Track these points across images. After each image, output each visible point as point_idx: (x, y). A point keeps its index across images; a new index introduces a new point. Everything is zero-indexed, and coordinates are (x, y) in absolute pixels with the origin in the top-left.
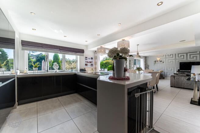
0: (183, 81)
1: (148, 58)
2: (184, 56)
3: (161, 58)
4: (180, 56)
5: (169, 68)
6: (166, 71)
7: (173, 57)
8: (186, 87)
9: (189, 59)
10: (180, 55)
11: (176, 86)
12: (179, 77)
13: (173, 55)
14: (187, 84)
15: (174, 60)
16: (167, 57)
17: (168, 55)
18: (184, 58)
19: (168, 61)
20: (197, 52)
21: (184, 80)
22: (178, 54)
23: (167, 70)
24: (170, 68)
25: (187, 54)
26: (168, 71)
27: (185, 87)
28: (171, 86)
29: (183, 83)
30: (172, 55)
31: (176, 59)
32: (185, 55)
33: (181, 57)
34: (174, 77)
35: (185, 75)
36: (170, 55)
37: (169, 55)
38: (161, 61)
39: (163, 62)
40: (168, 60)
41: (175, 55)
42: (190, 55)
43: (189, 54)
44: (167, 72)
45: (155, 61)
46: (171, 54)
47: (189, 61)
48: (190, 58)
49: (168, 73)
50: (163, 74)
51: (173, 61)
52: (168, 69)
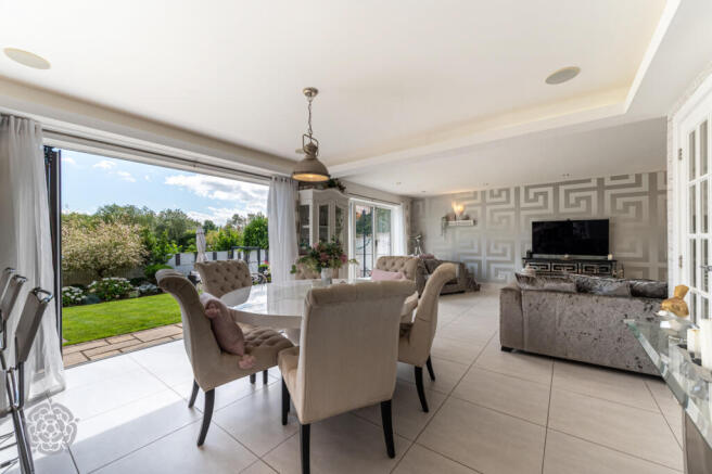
0: (560, 319)
1: (420, 204)
2: (545, 194)
3: (467, 203)
4: (531, 196)
5: (496, 247)
6: (484, 258)
7: (508, 202)
8: (576, 357)
9: (562, 209)
10: (532, 192)
11: (526, 349)
12: (544, 295)
13: (508, 190)
14: (579, 338)
15: (512, 214)
16: (488, 199)
17: (492, 191)
18: (546, 206)
19: (492, 215)
20: (589, 181)
21: (568, 313)
22: (527, 188)
23: (489, 254)
24: (500, 246)
25: (556, 186)
26: (490, 258)
27: (570, 357)
28: (504, 349)
29: (560, 329)
30: (504, 194)
31: (518, 208)
32: (550, 190)
33: (536, 200)
34: (519, 294)
35: (569, 286)
36: (500, 191)
37: (496, 192)
38: (467, 218)
39: (475, 222)
40: (492, 212)
41: (517, 190)
42: (567, 192)
43: (562, 189)
44: (489, 262)
45: (447, 218)
46: (500, 187)
47: (564, 218)
48: (567, 204)
49: (493, 266)
50: (476, 271)
51: (508, 217)
52: (493, 251)
